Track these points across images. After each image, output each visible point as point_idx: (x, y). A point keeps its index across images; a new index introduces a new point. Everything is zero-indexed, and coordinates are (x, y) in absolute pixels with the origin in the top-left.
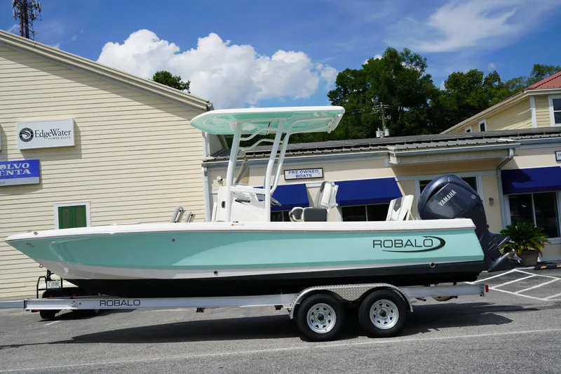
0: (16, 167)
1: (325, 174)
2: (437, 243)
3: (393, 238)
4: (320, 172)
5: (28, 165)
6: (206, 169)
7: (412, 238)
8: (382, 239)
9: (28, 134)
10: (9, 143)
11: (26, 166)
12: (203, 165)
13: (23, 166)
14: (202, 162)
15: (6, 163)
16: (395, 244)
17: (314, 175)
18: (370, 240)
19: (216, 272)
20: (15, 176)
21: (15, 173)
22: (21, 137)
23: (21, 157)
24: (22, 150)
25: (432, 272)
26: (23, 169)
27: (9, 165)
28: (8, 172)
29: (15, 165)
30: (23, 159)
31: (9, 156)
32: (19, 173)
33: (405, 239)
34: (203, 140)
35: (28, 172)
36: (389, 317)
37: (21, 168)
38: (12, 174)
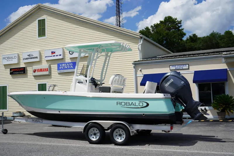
0: (68, 65)
1: (190, 67)
2: (145, 104)
3: (125, 101)
4: (187, 66)
5: (72, 64)
6: (134, 65)
7: (134, 102)
8: (121, 101)
9: (72, 52)
10: (66, 55)
11: (71, 64)
12: (133, 64)
13: (70, 64)
14: (133, 62)
15: (65, 63)
16: (126, 104)
17: (184, 68)
18: (116, 101)
19: (59, 112)
20: (67, 69)
21: (68, 67)
22: (69, 53)
23: (70, 61)
24: (70, 58)
25: (144, 118)
26: (70, 66)
27: (66, 64)
28: (65, 67)
29: (68, 64)
30: (71, 62)
31: (66, 61)
32: (69, 68)
33: (130, 102)
34: (138, 52)
35: (72, 67)
36: (123, 137)
37: (70, 65)
38: (66, 68)
